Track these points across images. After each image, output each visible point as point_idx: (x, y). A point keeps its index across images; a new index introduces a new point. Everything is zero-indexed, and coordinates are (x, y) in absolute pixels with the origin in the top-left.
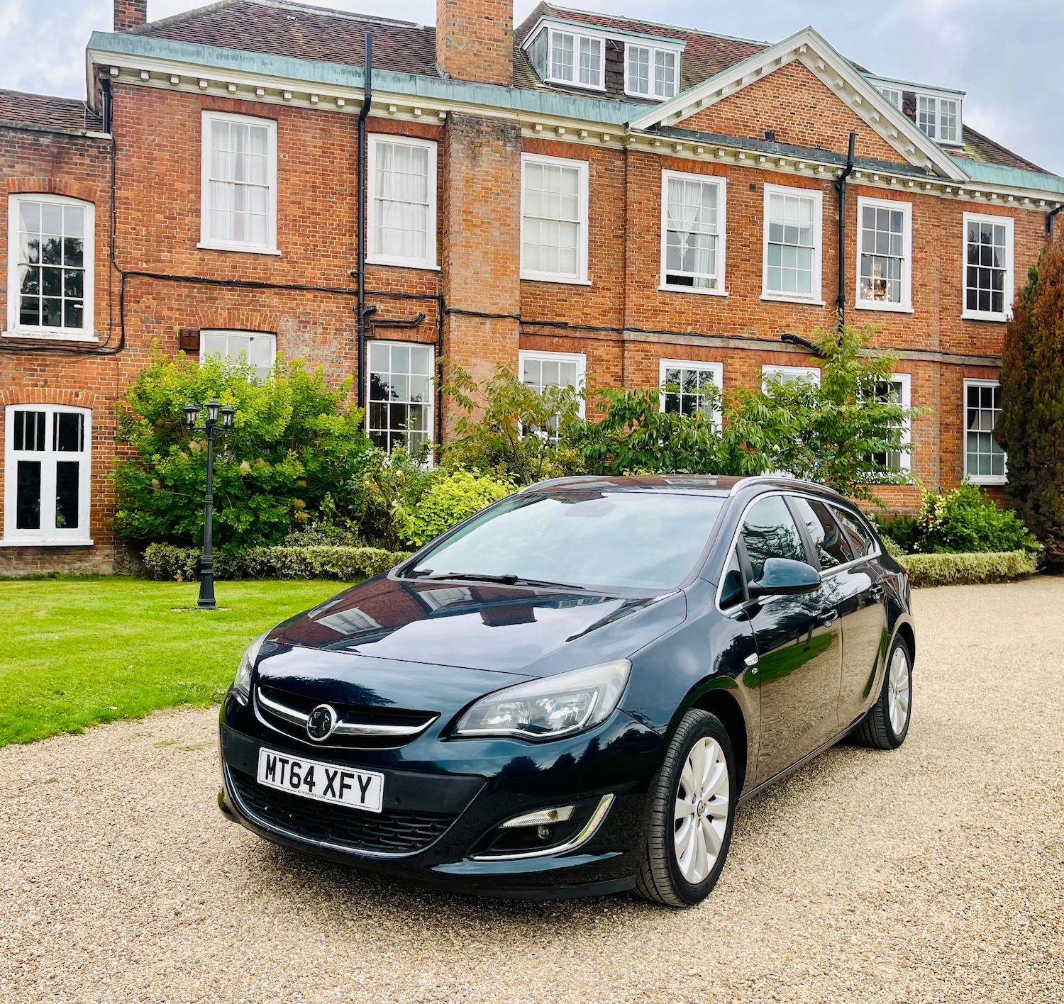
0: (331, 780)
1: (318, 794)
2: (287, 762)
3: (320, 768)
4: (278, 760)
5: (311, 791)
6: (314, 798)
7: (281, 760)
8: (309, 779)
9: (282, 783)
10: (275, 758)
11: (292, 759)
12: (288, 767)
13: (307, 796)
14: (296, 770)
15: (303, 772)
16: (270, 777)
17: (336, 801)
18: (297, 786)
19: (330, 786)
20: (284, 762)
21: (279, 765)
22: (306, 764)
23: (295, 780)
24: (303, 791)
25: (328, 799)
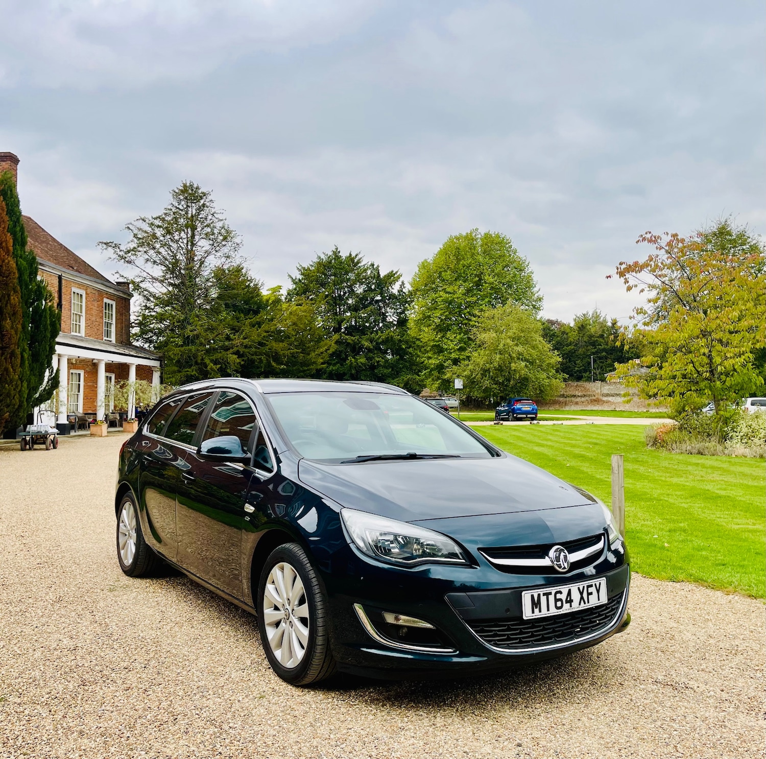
0: (581, 593)
1: (576, 606)
2: (550, 593)
3: (574, 588)
4: (542, 595)
5: (571, 606)
6: (574, 610)
7: (544, 594)
8: (569, 599)
9: (548, 610)
10: (539, 595)
11: (553, 590)
12: (552, 598)
13: (569, 611)
14: (559, 596)
15: (563, 597)
16: (536, 610)
17: (587, 606)
18: (561, 607)
19: (582, 598)
20: (547, 595)
21: (543, 599)
22: (565, 589)
23: (559, 604)
24: (566, 609)
25: (583, 607)
